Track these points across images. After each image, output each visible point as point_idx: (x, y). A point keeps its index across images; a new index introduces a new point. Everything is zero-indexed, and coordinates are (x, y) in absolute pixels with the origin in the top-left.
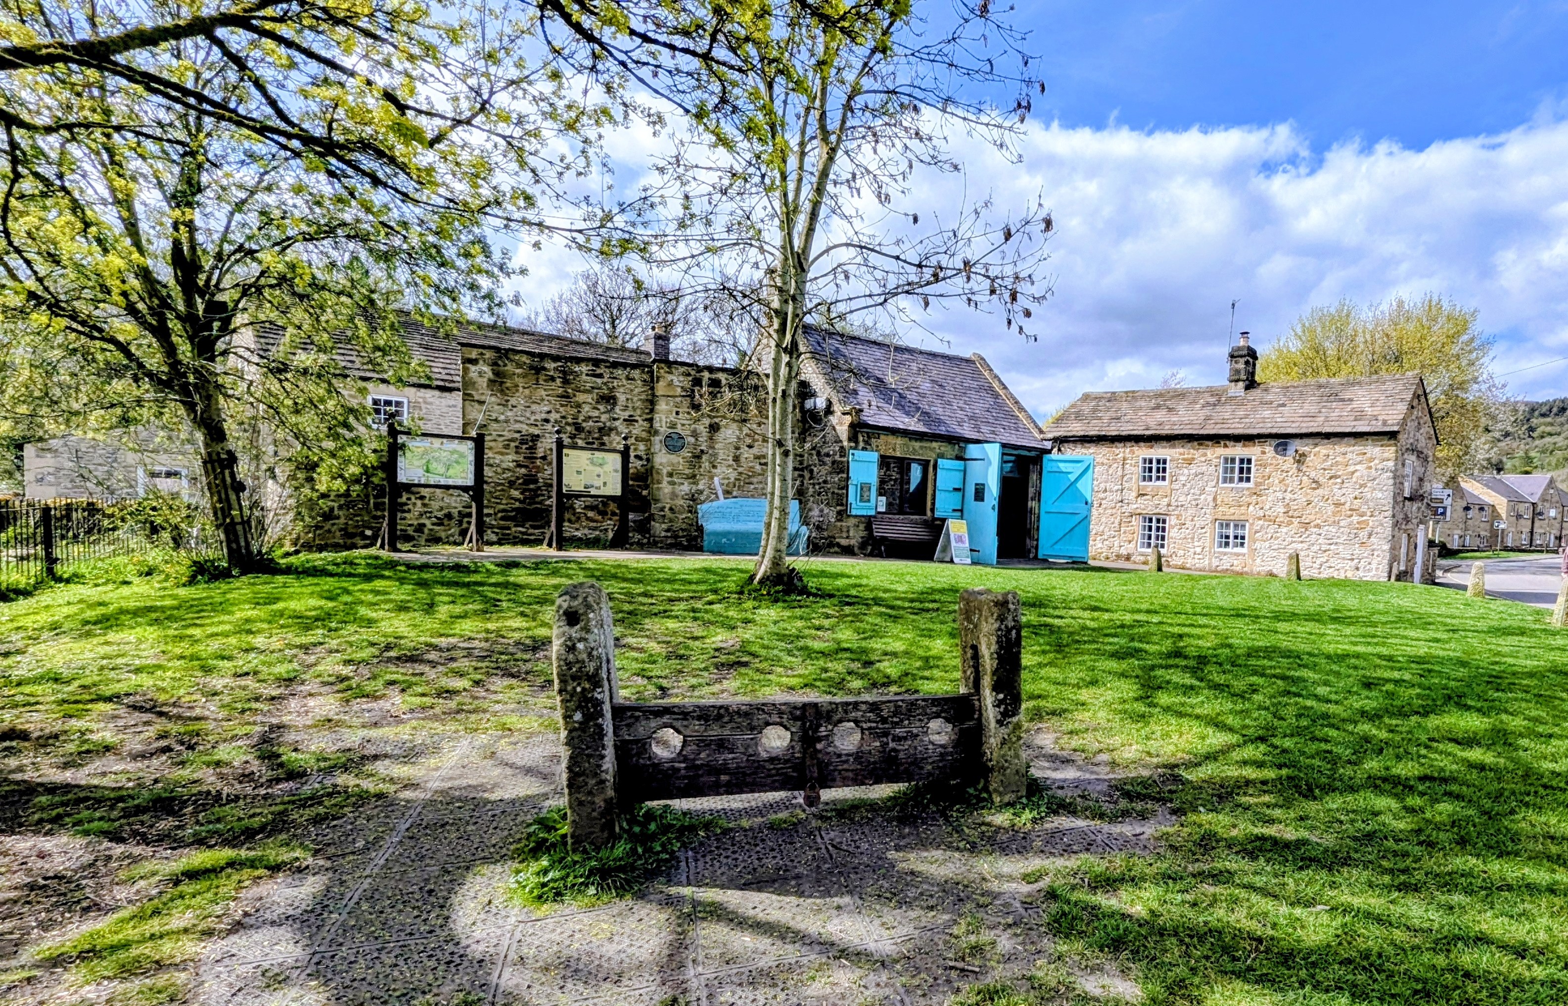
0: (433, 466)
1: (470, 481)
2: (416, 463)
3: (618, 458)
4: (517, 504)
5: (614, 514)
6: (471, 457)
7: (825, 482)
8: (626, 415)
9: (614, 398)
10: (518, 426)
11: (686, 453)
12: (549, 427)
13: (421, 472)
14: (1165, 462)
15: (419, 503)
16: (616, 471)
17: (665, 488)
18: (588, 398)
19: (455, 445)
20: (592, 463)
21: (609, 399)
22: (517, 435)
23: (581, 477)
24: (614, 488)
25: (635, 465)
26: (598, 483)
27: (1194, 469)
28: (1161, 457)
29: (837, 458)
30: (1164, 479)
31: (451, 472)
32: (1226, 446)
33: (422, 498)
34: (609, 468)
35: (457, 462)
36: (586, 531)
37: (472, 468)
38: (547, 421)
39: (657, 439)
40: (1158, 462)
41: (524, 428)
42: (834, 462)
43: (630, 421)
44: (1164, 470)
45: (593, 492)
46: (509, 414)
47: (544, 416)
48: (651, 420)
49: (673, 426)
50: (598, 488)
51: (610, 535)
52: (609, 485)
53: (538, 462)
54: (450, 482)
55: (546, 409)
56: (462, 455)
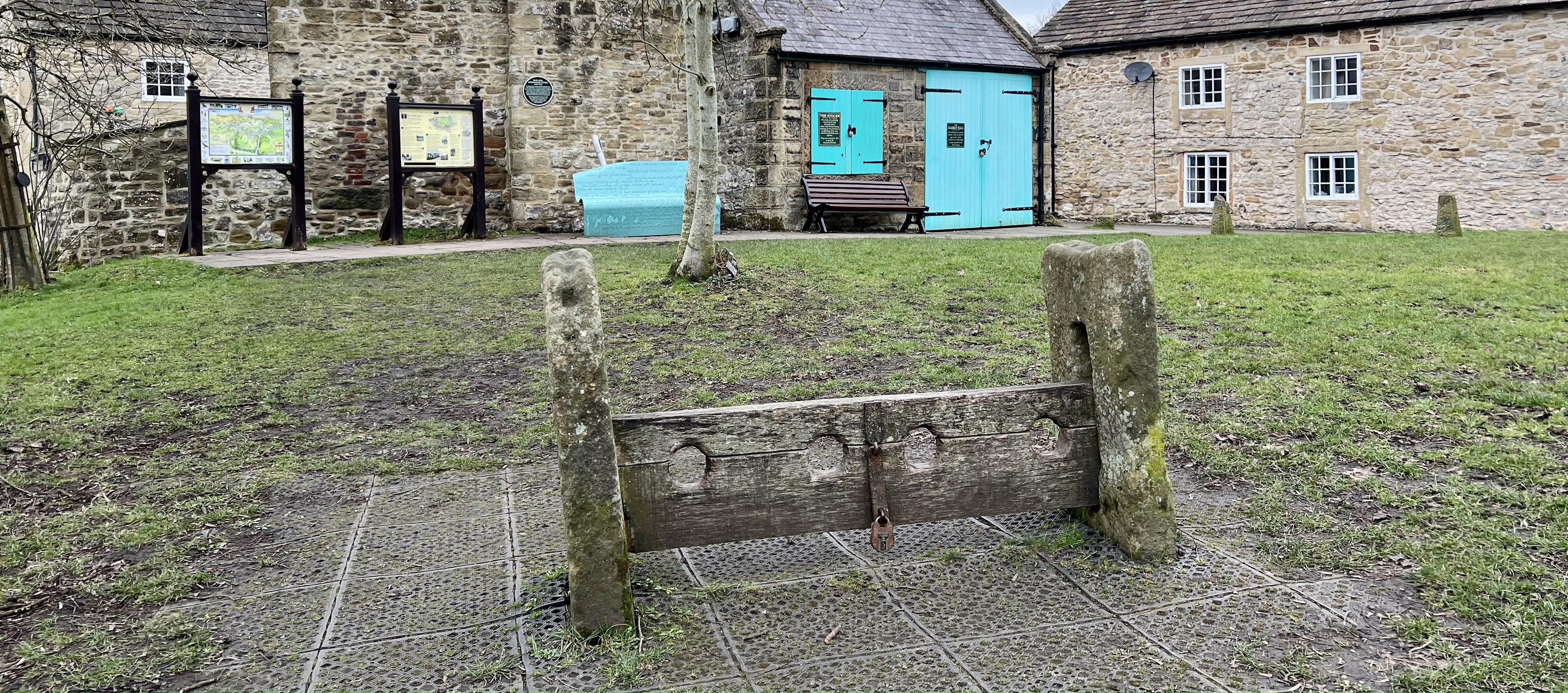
0: (244, 139)
1: (287, 158)
2: (223, 137)
3: (468, 116)
4: (341, 186)
5: (464, 193)
6: (289, 126)
7: (739, 134)
8: (474, 59)
9: (457, 37)
10: (338, 83)
11: (554, 105)
12: (377, 81)
13: (229, 149)
14: (1218, 73)
15: (221, 190)
16: (466, 134)
17: (529, 153)
18: (424, 39)
19: (269, 112)
20: (437, 126)
21: (450, 39)
22: (338, 95)
23: (424, 144)
24: (466, 159)
25: (489, 124)
26: (445, 151)
27: (1265, 81)
28: (1212, 66)
29: (753, 99)
30: (1218, 98)
31: (264, 147)
32: (1313, 43)
33: (225, 184)
34: (458, 130)
35: (272, 134)
36: (429, 217)
37: (289, 141)
38: (374, 73)
39: (516, 89)
40: (1208, 73)
41: (346, 84)
42: (749, 105)
43: (480, 66)
44: (1218, 86)
45: (439, 164)
46: (328, 67)
47: (371, 67)
48: (505, 64)
49: (535, 69)
50: (445, 158)
51: (461, 221)
52: (459, 153)
53: (366, 129)
54: (264, 161)
55: (374, 57)
56: (276, 124)
